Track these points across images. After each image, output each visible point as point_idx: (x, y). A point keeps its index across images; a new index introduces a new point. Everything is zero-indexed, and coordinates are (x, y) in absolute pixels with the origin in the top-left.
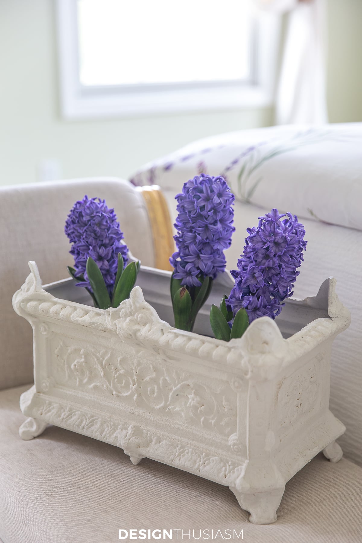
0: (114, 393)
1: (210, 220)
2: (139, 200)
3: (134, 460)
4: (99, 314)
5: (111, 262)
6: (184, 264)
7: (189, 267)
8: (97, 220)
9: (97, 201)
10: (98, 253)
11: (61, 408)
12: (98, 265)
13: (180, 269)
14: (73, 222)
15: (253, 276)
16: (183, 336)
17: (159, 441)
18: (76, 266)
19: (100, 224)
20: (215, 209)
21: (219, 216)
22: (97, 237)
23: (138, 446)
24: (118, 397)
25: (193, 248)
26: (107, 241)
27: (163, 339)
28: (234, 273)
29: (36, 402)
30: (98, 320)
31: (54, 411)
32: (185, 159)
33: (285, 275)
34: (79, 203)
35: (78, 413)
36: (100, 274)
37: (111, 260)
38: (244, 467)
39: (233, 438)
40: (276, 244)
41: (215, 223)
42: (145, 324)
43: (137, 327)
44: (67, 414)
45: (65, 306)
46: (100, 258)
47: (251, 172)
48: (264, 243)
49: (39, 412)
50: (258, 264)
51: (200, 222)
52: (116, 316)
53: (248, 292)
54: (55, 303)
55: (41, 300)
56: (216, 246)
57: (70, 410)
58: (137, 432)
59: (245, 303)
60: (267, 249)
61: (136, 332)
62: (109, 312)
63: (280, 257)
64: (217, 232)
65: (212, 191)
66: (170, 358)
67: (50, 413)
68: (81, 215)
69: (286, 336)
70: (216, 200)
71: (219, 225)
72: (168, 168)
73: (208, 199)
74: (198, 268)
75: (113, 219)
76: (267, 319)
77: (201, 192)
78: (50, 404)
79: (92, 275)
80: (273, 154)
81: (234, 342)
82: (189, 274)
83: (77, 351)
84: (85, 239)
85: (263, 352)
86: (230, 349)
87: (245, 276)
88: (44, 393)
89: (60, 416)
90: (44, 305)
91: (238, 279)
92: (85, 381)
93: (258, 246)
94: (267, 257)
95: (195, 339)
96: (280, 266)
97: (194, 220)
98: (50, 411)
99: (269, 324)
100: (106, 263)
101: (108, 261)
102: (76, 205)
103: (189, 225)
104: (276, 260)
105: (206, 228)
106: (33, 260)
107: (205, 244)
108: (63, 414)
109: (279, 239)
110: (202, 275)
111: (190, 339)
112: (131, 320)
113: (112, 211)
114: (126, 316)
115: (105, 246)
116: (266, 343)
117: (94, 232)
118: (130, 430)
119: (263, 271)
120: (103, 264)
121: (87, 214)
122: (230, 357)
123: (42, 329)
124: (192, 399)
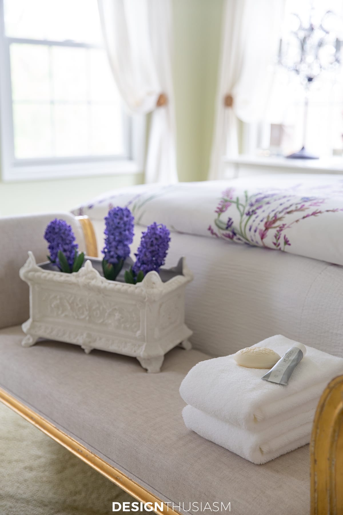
0: (76, 317)
1: (123, 229)
2: (78, 224)
3: (87, 351)
4: (68, 276)
6: (109, 252)
7: (112, 253)
8: (63, 231)
9: (61, 222)
10: (64, 248)
11: (46, 328)
12: (64, 254)
13: (107, 254)
14: (50, 232)
15: (145, 255)
16: (113, 283)
17: (100, 339)
18: (52, 255)
19: (64, 233)
20: (125, 224)
21: (127, 227)
22: (63, 240)
23: (90, 342)
24: (78, 319)
25: (114, 244)
26: (68, 242)
27: (102, 286)
28: (136, 255)
29: (32, 327)
30: (67, 279)
31: (43, 330)
32: (101, 202)
33: (161, 254)
34: (52, 222)
35: (56, 330)
36: (65, 259)
37: (71, 252)
38: (144, 346)
39: (138, 333)
40: (156, 239)
41: (125, 231)
42: (93, 279)
43: (89, 281)
45: (49, 274)
46: (65, 251)
47: (140, 207)
48: (150, 239)
49: (34, 332)
50: (148, 249)
51: (118, 230)
52: (78, 276)
53: (143, 263)
54: (43, 272)
56: (126, 243)
57: (52, 329)
58: (89, 336)
59: (142, 268)
60: (152, 241)
61: (89, 283)
62: (73, 275)
63: (158, 245)
64: (126, 235)
65: (123, 214)
66: (106, 295)
67: (40, 331)
68: (54, 228)
69: (164, 281)
70: (125, 219)
71: (127, 232)
72: (90, 207)
73: (121, 219)
74: (116, 254)
75: (70, 230)
76: (154, 272)
77: (118, 215)
78: (40, 327)
79: (61, 259)
80: (151, 198)
81: (138, 284)
82: (112, 257)
83: (55, 297)
85: (153, 288)
86: (136, 288)
87: (142, 255)
88: (37, 321)
91: (138, 257)
92: (60, 313)
93: (148, 240)
94: (152, 245)
96: (158, 250)
97: (115, 229)
99: (155, 274)
101: (69, 252)
102: (50, 223)
103: (112, 232)
104: (157, 247)
105: (120, 233)
106: (30, 251)
107: (120, 242)
109: (158, 237)
110: (119, 257)
111: (116, 285)
112: (86, 278)
113: (70, 226)
114: (83, 276)
115: (67, 244)
116: (154, 283)
117: (62, 237)
118: (85, 335)
119: (150, 252)
120: (67, 253)
121: (57, 228)
122: (137, 291)
124: (117, 315)
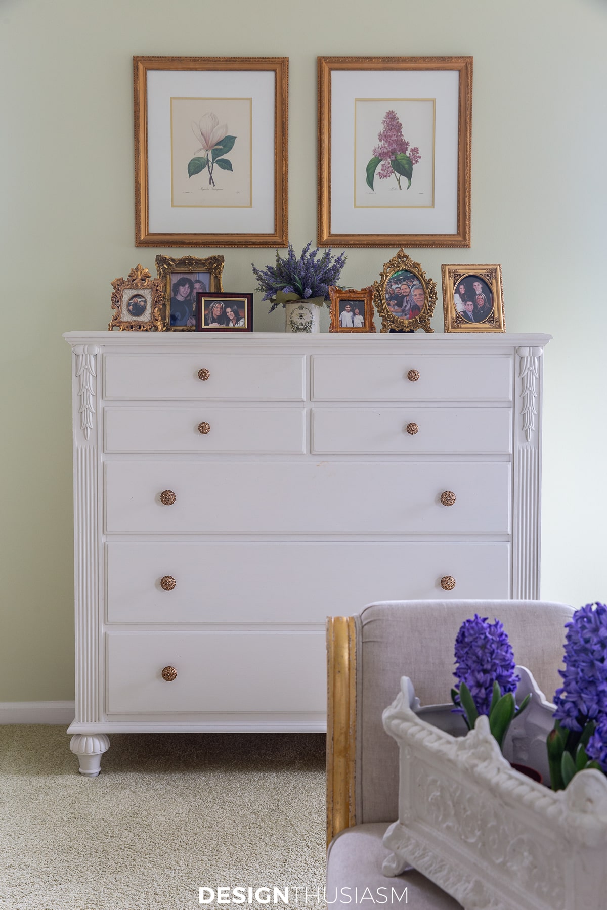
0: (463, 837)
4: (449, 742)
5: (488, 690)
10: (476, 678)
11: (417, 845)
24: (465, 842)
27: (494, 779)
29: (396, 836)
30: (445, 748)
31: (410, 847)
34: (469, 621)
35: (430, 854)
42: (485, 760)
43: (476, 761)
44: (421, 854)
45: (423, 729)
49: (396, 846)
52: (462, 747)
54: (416, 724)
55: (405, 719)
57: (425, 849)
58: (478, 887)
61: (473, 767)
62: (457, 742)
66: (507, 804)
67: (406, 849)
76: (593, 772)
78: (409, 839)
79: (465, 702)
81: (559, 793)
83: (434, 781)
84: (465, 661)
85: (584, 812)
86: (557, 801)
88: (406, 826)
89: (413, 854)
90: (405, 725)
92: (440, 818)
95: (527, 784)
98: (406, 846)
99: (597, 778)
100: (483, 691)
101: (486, 689)
102: (464, 623)
106: (406, 676)
107: (590, 682)
108: (417, 853)
110: (581, 717)
112: (473, 754)
114: (471, 747)
115: (485, 672)
116: (590, 800)
118: (471, 884)
120: (480, 691)
121: (471, 635)
123: (406, 752)
124: (527, 858)
